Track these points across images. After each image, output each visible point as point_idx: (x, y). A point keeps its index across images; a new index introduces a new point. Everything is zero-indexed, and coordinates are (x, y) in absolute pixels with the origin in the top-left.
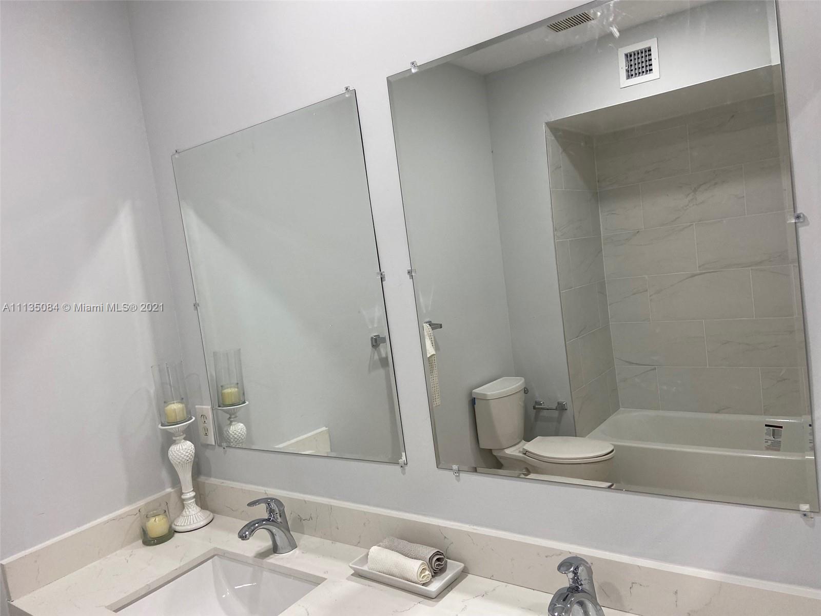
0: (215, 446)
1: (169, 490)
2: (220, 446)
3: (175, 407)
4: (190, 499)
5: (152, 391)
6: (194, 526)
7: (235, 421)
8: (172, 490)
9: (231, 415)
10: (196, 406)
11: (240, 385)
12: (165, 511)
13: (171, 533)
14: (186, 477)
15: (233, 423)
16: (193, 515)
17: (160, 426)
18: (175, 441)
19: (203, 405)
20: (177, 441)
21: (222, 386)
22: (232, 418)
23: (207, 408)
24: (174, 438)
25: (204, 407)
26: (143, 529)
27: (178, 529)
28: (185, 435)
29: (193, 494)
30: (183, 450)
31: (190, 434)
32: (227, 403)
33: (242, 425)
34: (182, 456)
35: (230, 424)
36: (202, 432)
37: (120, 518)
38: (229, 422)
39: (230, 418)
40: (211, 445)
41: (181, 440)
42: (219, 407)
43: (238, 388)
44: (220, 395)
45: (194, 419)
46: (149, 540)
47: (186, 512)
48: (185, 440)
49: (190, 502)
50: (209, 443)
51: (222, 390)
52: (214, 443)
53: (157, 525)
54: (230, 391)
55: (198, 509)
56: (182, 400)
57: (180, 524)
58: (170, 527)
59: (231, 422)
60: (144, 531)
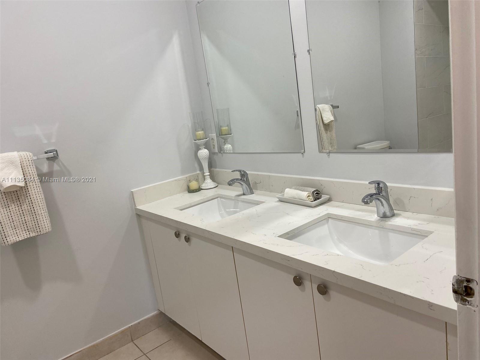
0: (218, 153)
1: (198, 172)
2: (220, 153)
3: (200, 133)
4: (207, 175)
5: (190, 125)
6: (209, 187)
7: (227, 143)
8: (200, 172)
9: (225, 140)
10: (210, 135)
11: (229, 126)
12: (197, 179)
13: (199, 189)
14: (205, 165)
15: (226, 144)
16: (209, 183)
17: (194, 141)
18: (200, 148)
19: (212, 134)
20: (201, 149)
21: (221, 126)
22: (225, 142)
23: (214, 135)
24: (200, 147)
25: (213, 135)
26: (188, 186)
27: (203, 188)
28: (204, 146)
29: (209, 174)
30: (204, 153)
31: (207, 146)
32: (223, 134)
33: (230, 145)
34: (204, 155)
35: (225, 145)
36: (212, 147)
37: (179, 180)
38: (224, 143)
39: (225, 141)
40: (217, 153)
41: (203, 148)
42: (220, 135)
43: (228, 127)
44: (220, 130)
45: (208, 139)
46: (191, 191)
47: (206, 181)
48: (205, 149)
49: (207, 177)
50: (215, 152)
51: (221, 128)
52: (217, 152)
53: (194, 185)
54: (224, 128)
55: (211, 181)
56: (203, 130)
57: (204, 186)
58: (199, 187)
59: (225, 143)
60: (188, 187)
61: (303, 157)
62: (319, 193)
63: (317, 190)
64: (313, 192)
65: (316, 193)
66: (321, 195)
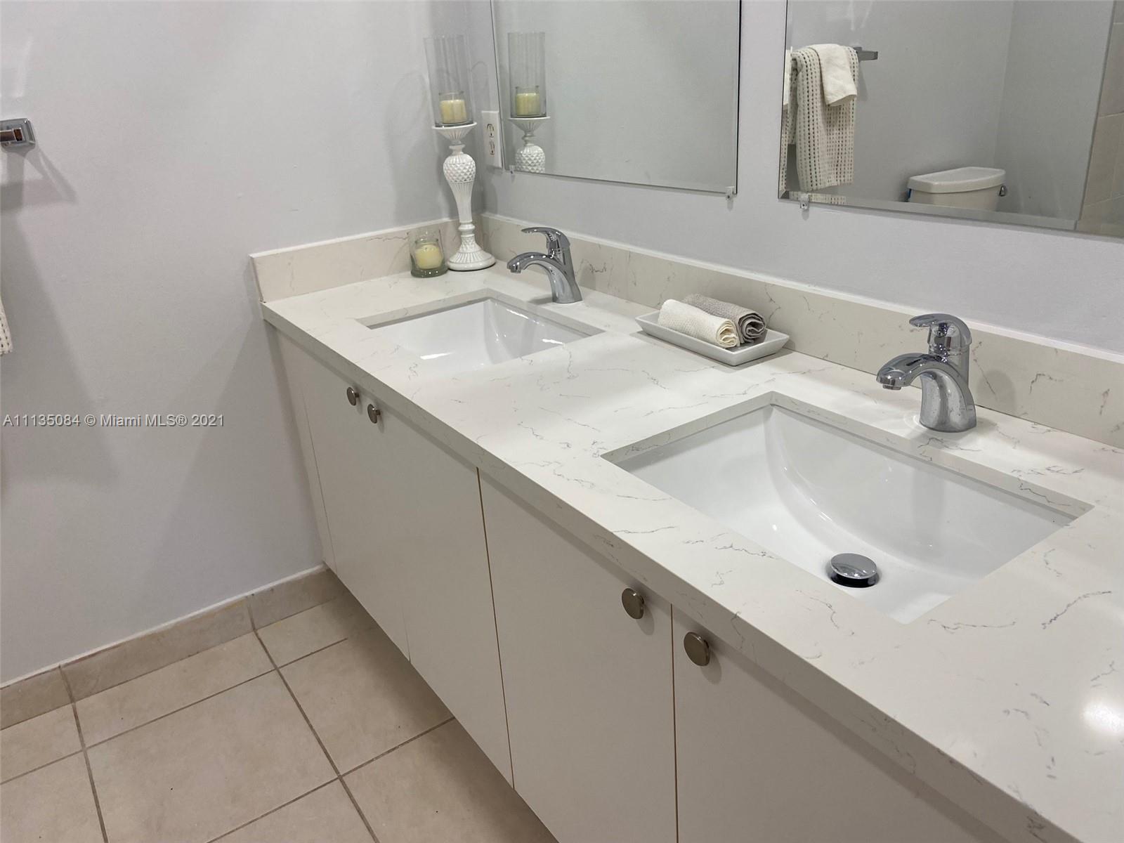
0: (502, 169)
1: (446, 219)
2: (507, 169)
3: (454, 104)
4: (468, 232)
5: (426, 78)
6: (471, 266)
7: (531, 142)
8: (450, 221)
9: (526, 132)
10: (483, 112)
11: (540, 88)
12: (437, 240)
13: (442, 269)
14: (464, 203)
15: (529, 144)
16: (470, 254)
17: (434, 127)
18: (452, 151)
19: (489, 110)
20: (454, 153)
21: (517, 88)
22: (528, 135)
23: (493, 115)
24: (451, 147)
25: (491, 112)
26: (412, 257)
27: (452, 266)
28: (463, 146)
29: (471, 227)
30: (461, 164)
31: (473, 146)
32: (522, 112)
33: (540, 149)
34: (459, 171)
35: (525, 146)
36: (488, 151)
37: (386, 238)
38: (523, 142)
39: (525, 136)
40: (498, 168)
41: (459, 151)
42: (512, 116)
43: (538, 92)
44: (513, 100)
45: (475, 124)
46: (419, 272)
47: (463, 248)
48: (465, 153)
49: (468, 236)
50: (496, 166)
51: (517, 93)
52: (500, 165)
53: (429, 255)
54: (528, 96)
55: (477, 248)
56: (461, 95)
57: (456, 261)
58: (443, 262)
59: (526, 142)
60: (413, 260)
61: (730, 207)
62: (760, 324)
63: (754, 316)
64: (740, 319)
65: (752, 324)
66: (766, 331)
